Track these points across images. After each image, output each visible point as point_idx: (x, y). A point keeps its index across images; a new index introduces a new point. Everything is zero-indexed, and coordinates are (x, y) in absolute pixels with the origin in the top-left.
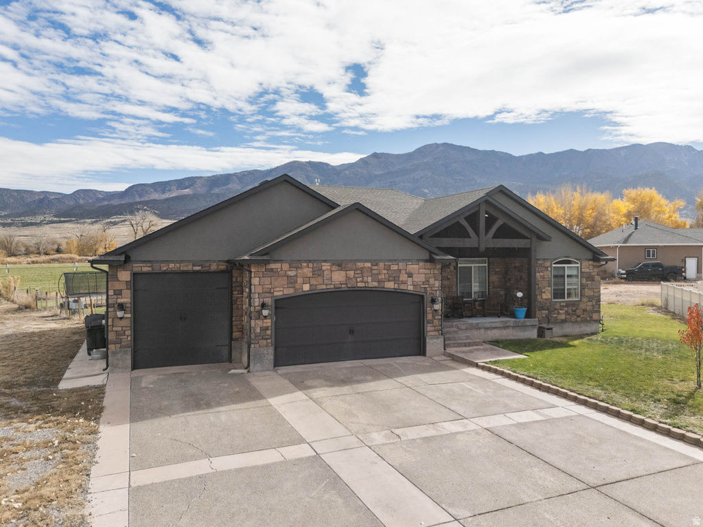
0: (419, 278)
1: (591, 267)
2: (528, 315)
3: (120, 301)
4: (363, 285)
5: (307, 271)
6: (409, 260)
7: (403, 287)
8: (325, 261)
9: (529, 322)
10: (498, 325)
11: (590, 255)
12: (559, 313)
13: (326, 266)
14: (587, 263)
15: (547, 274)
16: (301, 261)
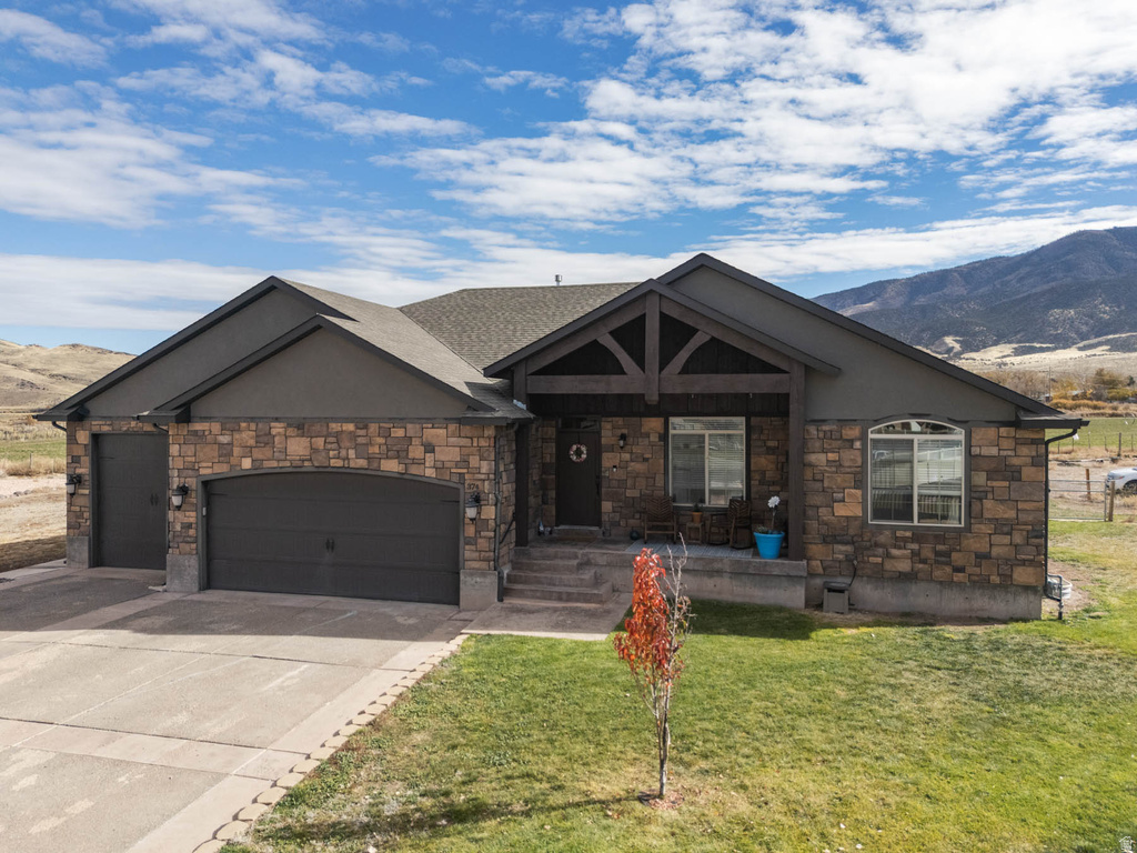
0: (449, 455)
1: (1005, 444)
3: (79, 471)
4: (340, 463)
5: (247, 436)
6: (428, 420)
7: (414, 470)
8: (277, 420)
9: (787, 565)
12: (888, 556)
14: (991, 432)
15: (850, 457)
16: (238, 419)
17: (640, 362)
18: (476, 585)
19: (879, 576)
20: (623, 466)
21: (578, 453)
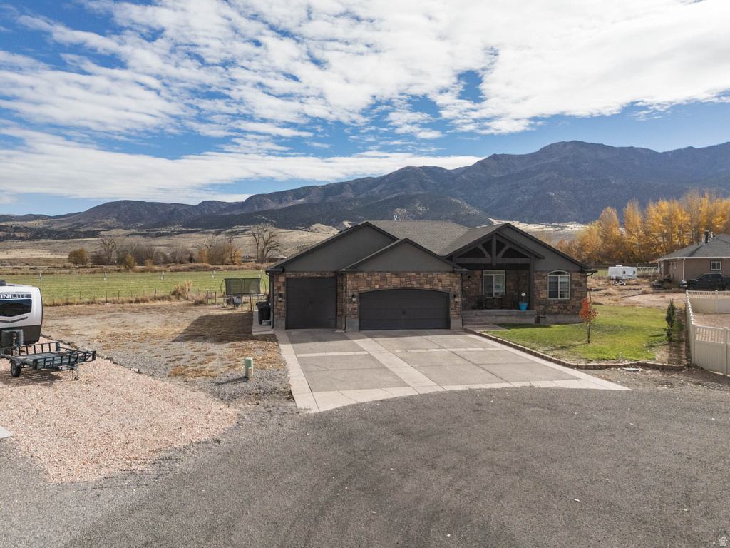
0: (446, 282)
1: (579, 277)
2: (528, 308)
3: (279, 292)
4: (411, 286)
5: (377, 277)
6: (440, 272)
7: (435, 287)
8: (388, 272)
9: (529, 312)
10: (505, 314)
11: (579, 269)
12: (553, 308)
13: (388, 275)
14: (576, 274)
15: (544, 281)
16: (374, 272)
18: (455, 322)
19: (550, 313)
20: (469, 286)
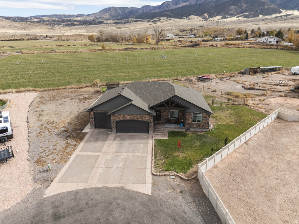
0: (148, 118)
3: (92, 117)
4: (134, 119)
5: (122, 116)
7: (143, 120)
9: (183, 127)
12: (194, 126)
13: (126, 115)
14: (205, 114)
15: (191, 116)
16: (121, 114)
17: (168, 106)
18: (151, 132)
19: (193, 128)
20: (164, 114)
21: (158, 113)
